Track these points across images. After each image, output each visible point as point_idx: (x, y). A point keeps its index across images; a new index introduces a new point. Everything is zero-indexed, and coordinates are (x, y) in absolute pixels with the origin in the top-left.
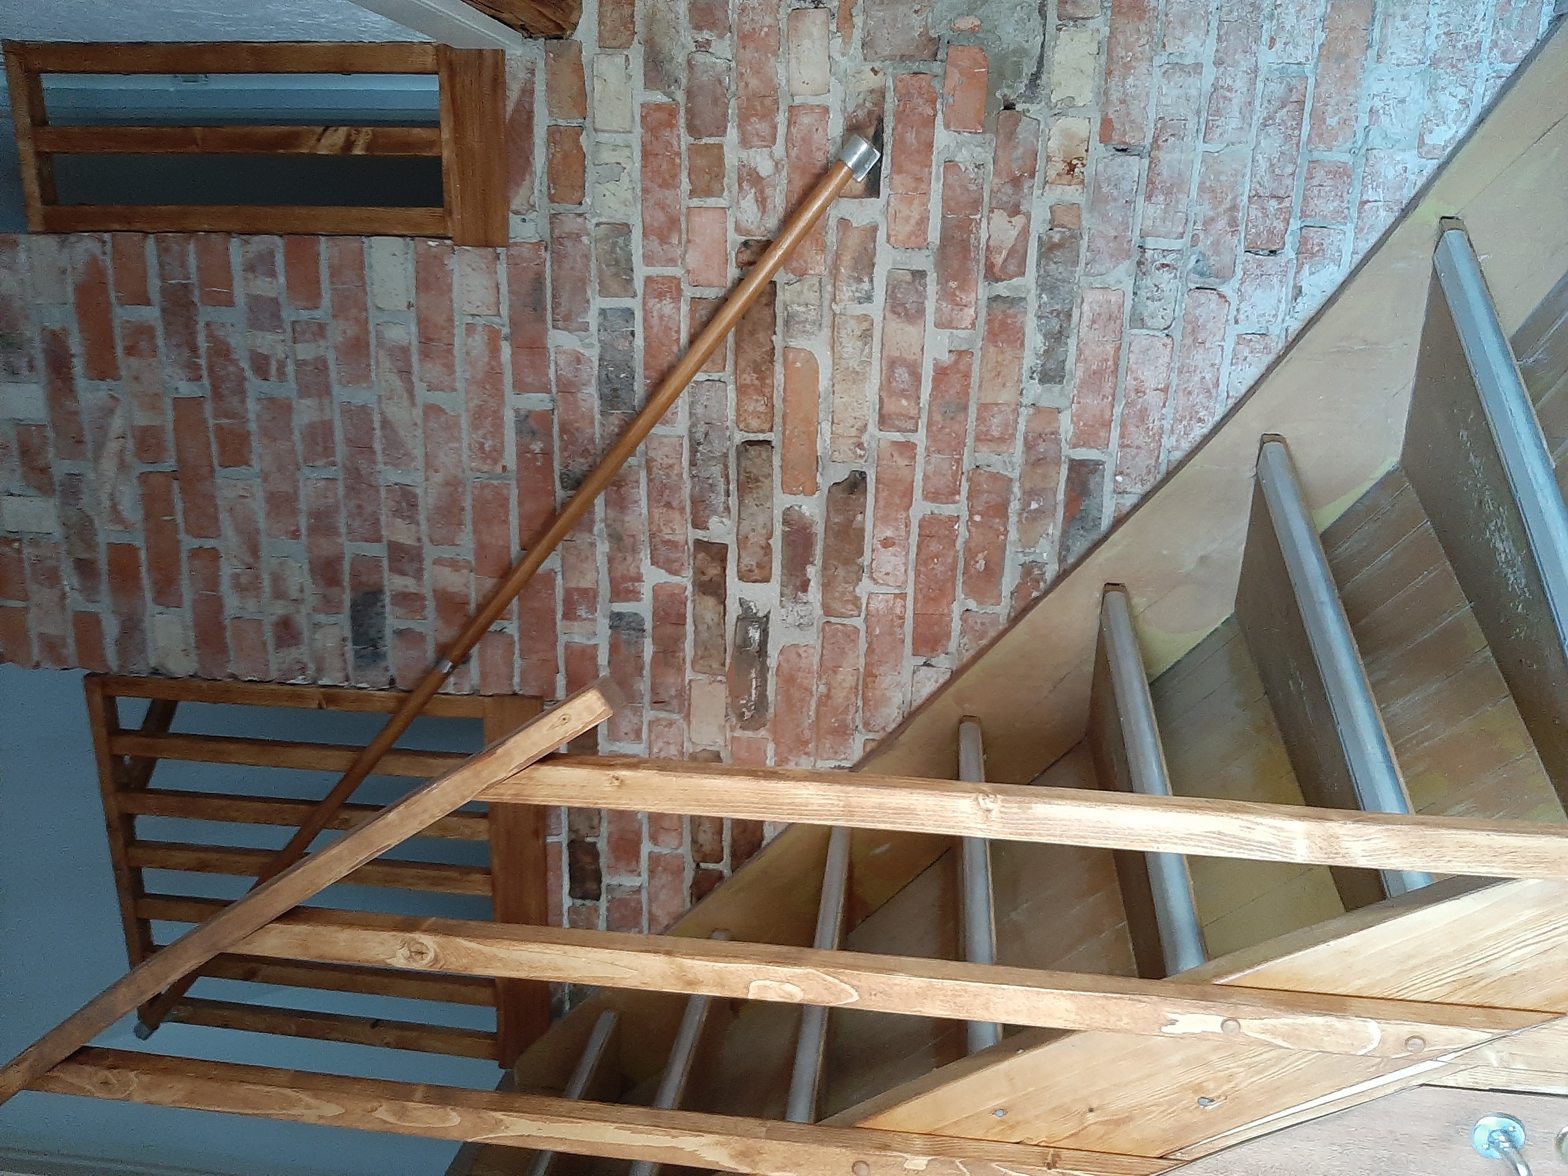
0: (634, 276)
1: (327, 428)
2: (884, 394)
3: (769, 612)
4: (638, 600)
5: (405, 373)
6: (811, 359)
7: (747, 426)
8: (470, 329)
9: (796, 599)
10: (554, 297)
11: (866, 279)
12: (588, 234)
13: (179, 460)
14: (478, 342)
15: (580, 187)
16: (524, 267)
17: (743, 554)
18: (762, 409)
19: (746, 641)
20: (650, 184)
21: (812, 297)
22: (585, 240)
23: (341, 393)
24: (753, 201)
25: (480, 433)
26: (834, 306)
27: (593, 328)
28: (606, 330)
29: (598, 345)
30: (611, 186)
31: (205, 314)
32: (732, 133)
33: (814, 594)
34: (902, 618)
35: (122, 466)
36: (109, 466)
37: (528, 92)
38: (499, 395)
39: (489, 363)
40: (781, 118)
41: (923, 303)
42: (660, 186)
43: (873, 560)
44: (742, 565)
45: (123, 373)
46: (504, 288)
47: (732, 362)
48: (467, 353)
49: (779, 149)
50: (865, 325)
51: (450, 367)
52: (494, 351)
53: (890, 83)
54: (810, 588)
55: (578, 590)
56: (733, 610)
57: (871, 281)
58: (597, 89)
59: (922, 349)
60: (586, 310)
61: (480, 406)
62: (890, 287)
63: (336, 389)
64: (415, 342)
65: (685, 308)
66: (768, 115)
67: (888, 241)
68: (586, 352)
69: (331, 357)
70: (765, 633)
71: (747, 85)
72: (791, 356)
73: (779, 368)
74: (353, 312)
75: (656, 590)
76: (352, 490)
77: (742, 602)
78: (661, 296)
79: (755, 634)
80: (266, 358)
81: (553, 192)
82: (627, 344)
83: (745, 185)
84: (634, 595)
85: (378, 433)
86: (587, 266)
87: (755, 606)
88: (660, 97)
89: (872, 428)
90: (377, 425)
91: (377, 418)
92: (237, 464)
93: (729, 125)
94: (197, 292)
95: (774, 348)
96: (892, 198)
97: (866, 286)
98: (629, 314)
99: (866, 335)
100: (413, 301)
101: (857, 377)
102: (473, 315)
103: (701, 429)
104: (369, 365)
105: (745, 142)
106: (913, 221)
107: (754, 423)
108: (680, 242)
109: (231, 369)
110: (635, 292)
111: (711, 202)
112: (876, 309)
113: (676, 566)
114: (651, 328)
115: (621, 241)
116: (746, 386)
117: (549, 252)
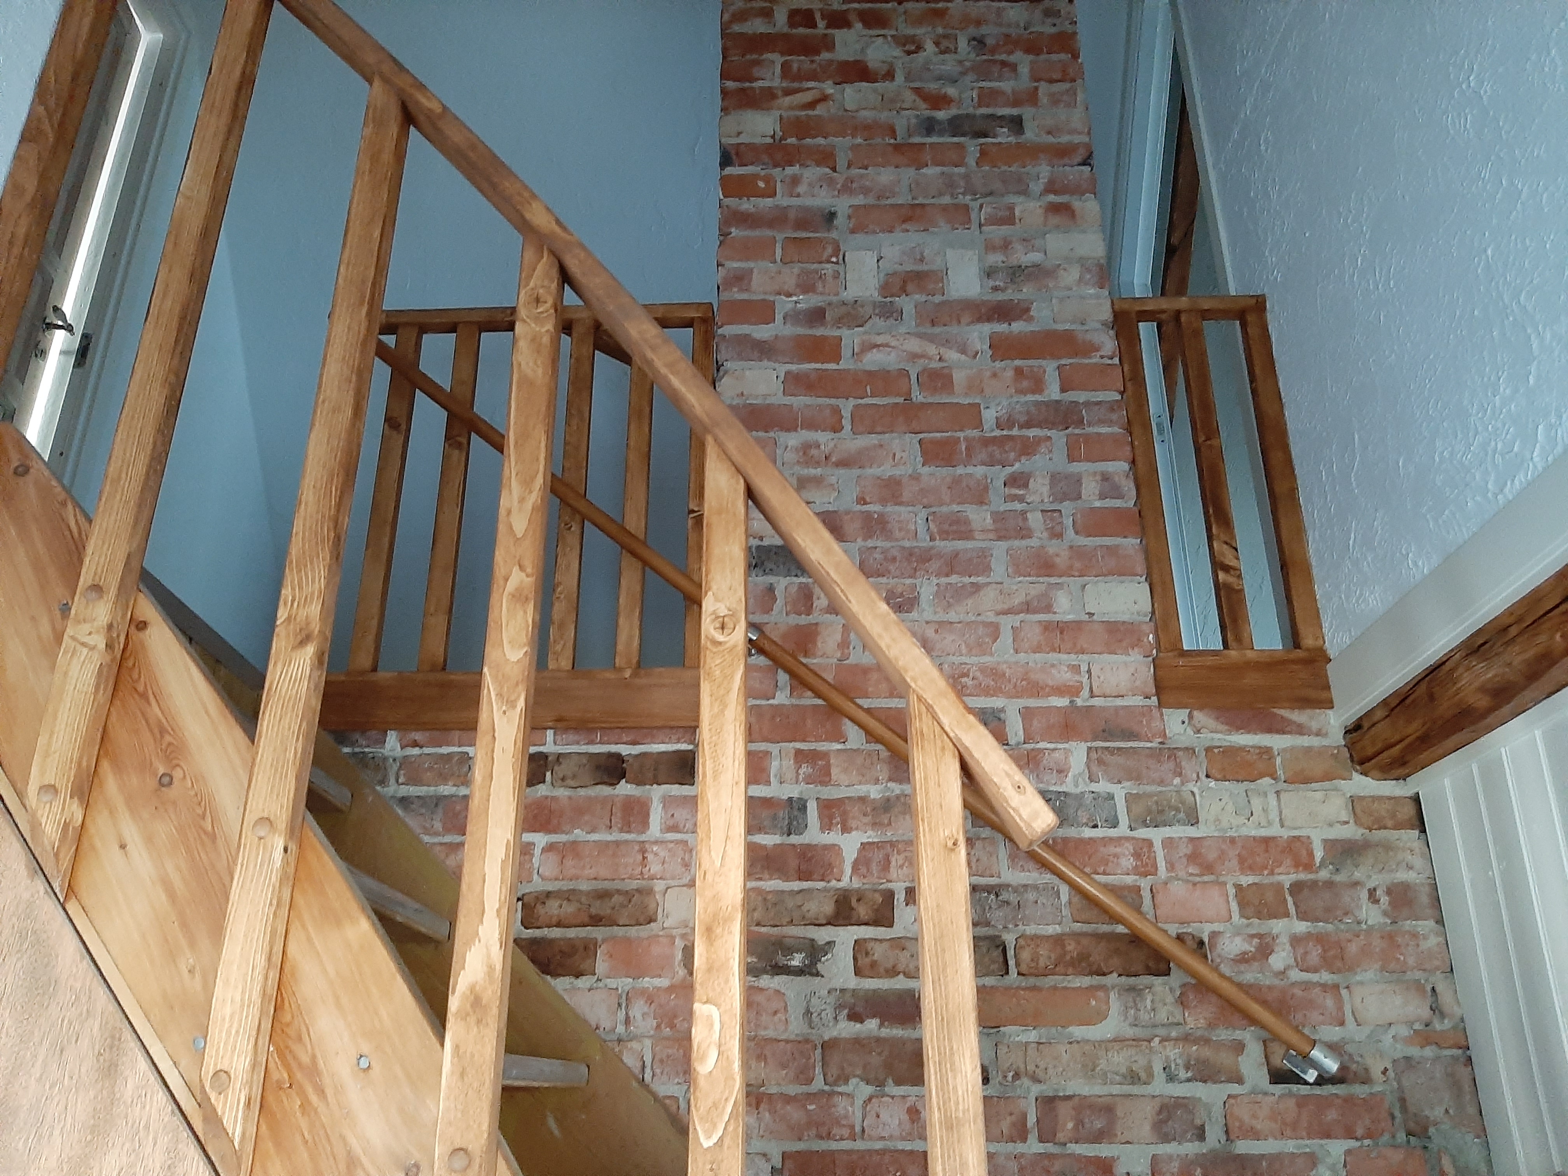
0: (1150, 829)
1: (968, 535)
2: (1076, 1100)
3: (822, 976)
4: (822, 829)
5: (1027, 608)
6: (1101, 1016)
7: (1022, 947)
8: (1076, 669)
9: (839, 1007)
10: (1119, 749)
11: (1189, 1074)
12: (1183, 784)
13: (923, 405)
14: (1065, 676)
15: (1225, 776)
16: (1142, 722)
17: (885, 945)
18: (1042, 963)
19: (789, 951)
20: (1240, 844)
21: (1162, 1015)
22: (1177, 781)
23: (1000, 548)
24: (1243, 949)
25: (978, 674)
26: (1157, 1040)
27: (1094, 787)
28: (1094, 799)
29: (1078, 791)
30: (1230, 808)
31: (1059, 437)
32: (1301, 927)
33: (846, 1029)
34: (829, 1136)
35: (914, 357)
36: (914, 345)
37: (1301, 730)
38: (1018, 694)
39: (1046, 686)
40: (1325, 977)
41: (1175, 1139)
42: (1239, 855)
43: (893, 1097)
44: (872, 944)
45: (998, 364)
46: (1119, 702)
47: (1084, 930)
48: (1053, 666)
49: (1296, 975)
50: (1143, 1075)
51: (1037, 649)
52: (1060, 690)
53: (1377, 1088)
54: (852, 1023)
55: (828, 766)
56: (822, 935)
57: (1189, 1080)
58: (1314, 794)
59: (1128, 1142)
60: (1111, 781)
61: (1004, 674)
62: (1186, 1101)
63: (1003, 545)
64: (1057, 618)
65: (1130, 880)
66: (1327, 964)
67: (1229, 1096)
68: (1069, 779)
69: (1034, 542)
70: (800, 972)
71: (1350, 941)
72: (1101, 994)
73: (1087, 981)
74: (1078, 565)
75: (834, 848)
76: (910, 554)
77: (831, 944)
78: (1137, 855)
79: (797, 960)
80: (1026, 485)
81: (1216, 751)
82: (1085, 821)
83: (1256, 941)
84: (827, 825)
85: (967, 580)
86: (1153, 782)
87: (827, 960)
88: (1319, 854)
89: (1036, 1090)
90: (973, 579)
91: (981, 580)
92: (924, 453)
93: (1309, 923)
94: (1077, 431)
95: (1104, 974)
96: (1272, 1099)
97: (1183, 1074)
98: (1114, 823)
99: (1133, 1078)
100: (1095, 617)
101: (1090, 1069)
102: (1089, 671)
103: (1013, 898)
104: (1030, 576)
105: (1296, 941)
106: (1254, 1122)
107: (1025, 955)
108: (1191, 875)
109: (1012, 455)
110: (1135, 829)
111: (1234, 906)
112: (1160, 1086)
113: (863, 870)
114: (1105, 846)
115: (1182, 815)
116: (1063, 946)
117: (1157, 745)
